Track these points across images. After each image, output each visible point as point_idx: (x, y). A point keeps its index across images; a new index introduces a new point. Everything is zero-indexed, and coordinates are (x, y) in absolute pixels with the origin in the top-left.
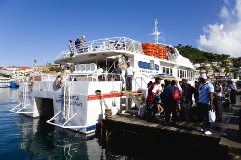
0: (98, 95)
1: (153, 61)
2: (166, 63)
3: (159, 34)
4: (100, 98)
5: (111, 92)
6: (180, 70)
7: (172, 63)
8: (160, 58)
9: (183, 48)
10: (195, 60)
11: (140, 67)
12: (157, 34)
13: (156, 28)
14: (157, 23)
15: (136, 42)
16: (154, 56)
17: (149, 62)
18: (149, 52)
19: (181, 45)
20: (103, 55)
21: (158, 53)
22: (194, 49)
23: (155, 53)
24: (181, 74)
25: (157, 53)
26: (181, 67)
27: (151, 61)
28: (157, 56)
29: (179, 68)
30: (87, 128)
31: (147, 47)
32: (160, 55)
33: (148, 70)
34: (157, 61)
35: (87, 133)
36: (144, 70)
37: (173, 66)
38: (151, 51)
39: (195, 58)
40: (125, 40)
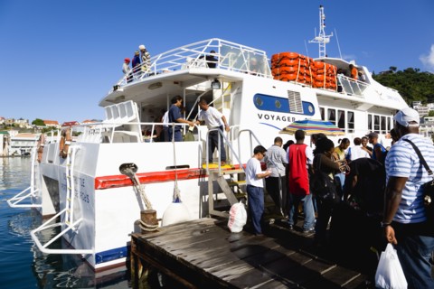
0: (128, 176)
1: (298, 94)
2: (335, 99)
3: (328, 40)
4: (132, 182)
5: (167, 168)
6: (373, 114)
7: (354, 98)
8: (318, 87)
9: (399, 73)
10: (427, 96)
11: (259, 107)
12: (323, 39)
13: (322, 27)
14: (322, 16)
15: (253, 50)
16: (300, 81)
17: (286, 96)
18: (288, 73)
19: (394, 69)
20: (176, 83)
21: (311, 73)
22: (423, 73)
23: (301, 74)
24: (376, 122)
25: (308, 76)
26: (377, 108)
27: (290, 92)
28: (307, 83)
29: (369, 110)
30: (97, 255)
31: (284, 61)
32: (317, 81)
33: (281, 115)
34: (309, 94)
35: (98, 266)
36: (270, 113)
37: (355, 104)
38: (292, 69)
39: (426, 93)
40: (220, 45)
